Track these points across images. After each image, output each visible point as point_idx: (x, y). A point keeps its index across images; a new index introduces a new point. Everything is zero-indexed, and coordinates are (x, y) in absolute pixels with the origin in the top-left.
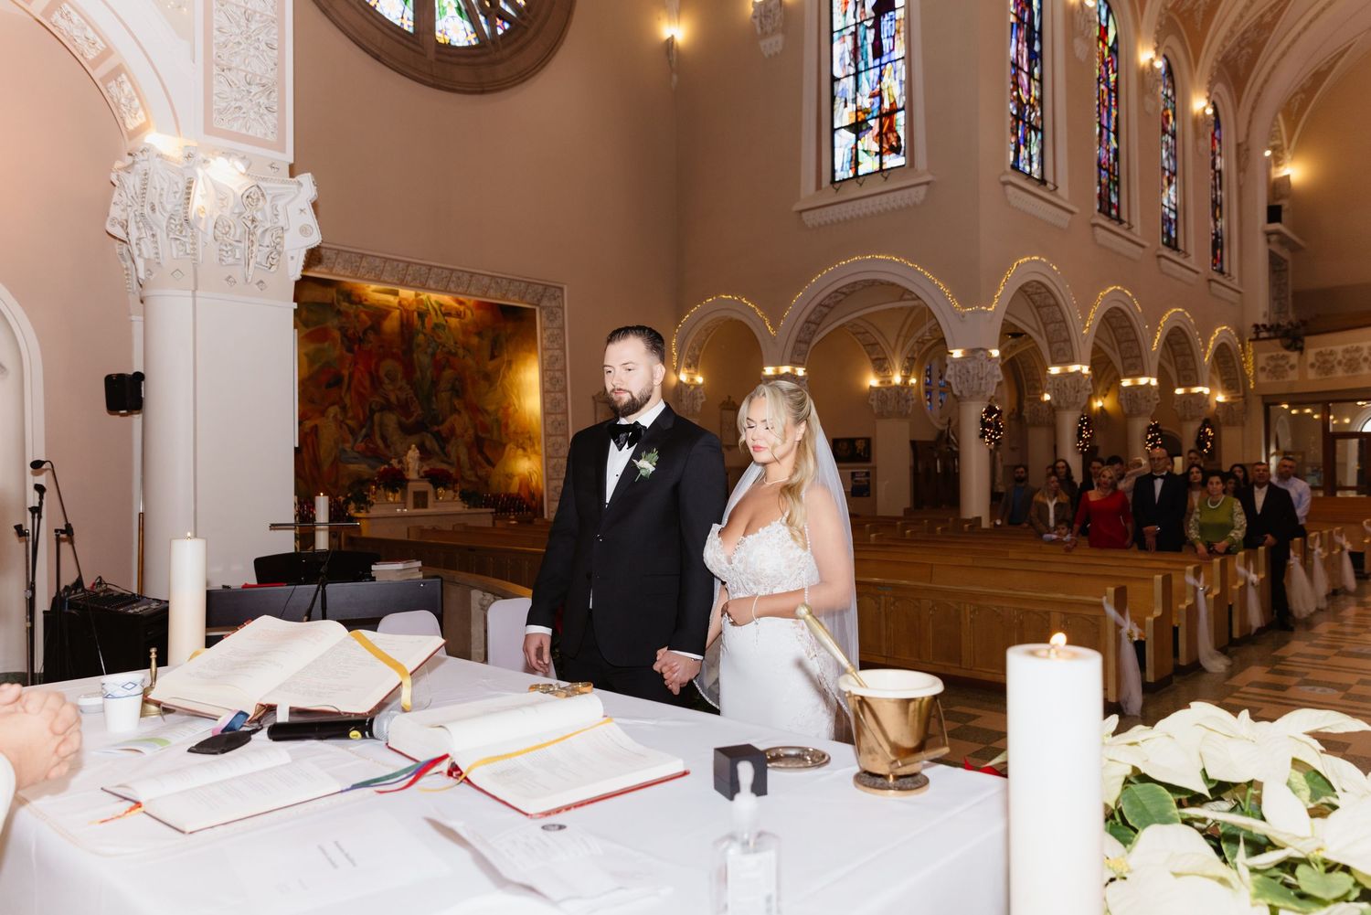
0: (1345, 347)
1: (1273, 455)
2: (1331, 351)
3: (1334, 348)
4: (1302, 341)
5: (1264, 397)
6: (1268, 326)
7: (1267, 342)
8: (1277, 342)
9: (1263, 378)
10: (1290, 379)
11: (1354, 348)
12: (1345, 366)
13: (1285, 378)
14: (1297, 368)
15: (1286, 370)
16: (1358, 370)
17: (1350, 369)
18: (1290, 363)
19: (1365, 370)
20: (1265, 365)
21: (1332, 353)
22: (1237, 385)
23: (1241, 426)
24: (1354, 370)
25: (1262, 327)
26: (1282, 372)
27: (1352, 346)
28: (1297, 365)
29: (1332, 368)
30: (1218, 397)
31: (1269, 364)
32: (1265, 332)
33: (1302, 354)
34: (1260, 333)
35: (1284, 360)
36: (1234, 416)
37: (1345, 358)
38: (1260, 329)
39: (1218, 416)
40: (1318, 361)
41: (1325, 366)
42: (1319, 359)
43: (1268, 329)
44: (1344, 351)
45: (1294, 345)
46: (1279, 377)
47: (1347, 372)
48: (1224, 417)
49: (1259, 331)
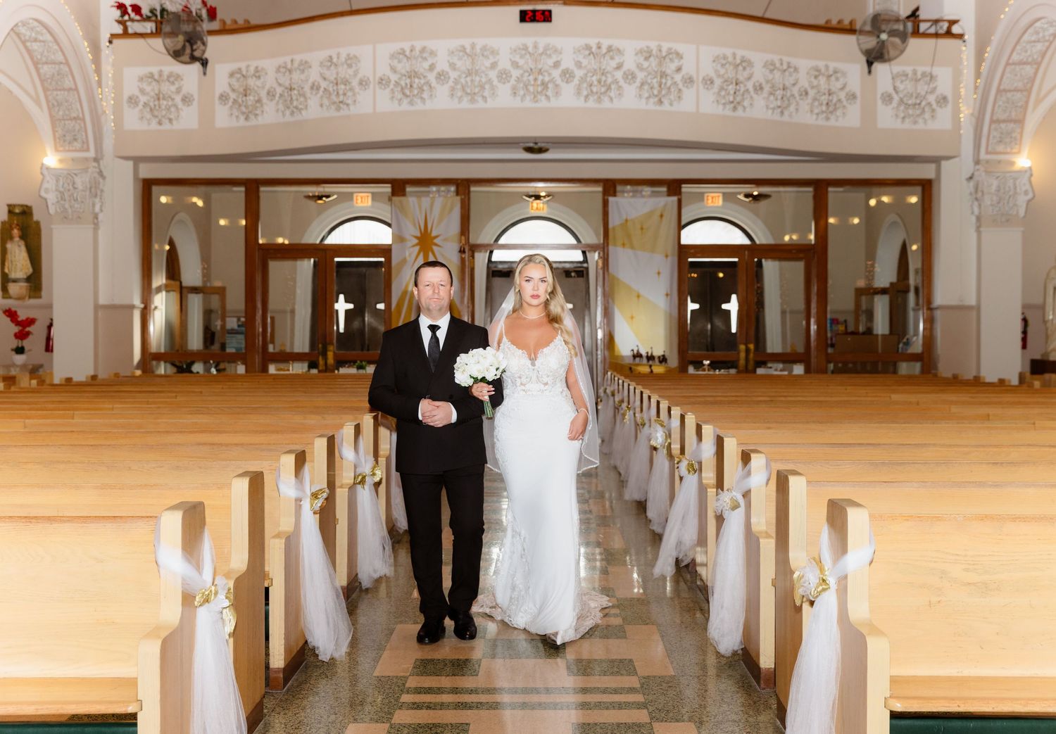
0: (280, 61)
1: (159, 290)
2: (257, 70)
3: (261, 63)
4: (204, 44)
5: (137, 160)
6: (145, 11)
7: (141, 41)
8: (158, 43)
9: (133, 120)
10: (177, 126)
11: (296, 65)
12: (281, 101)
13: (174, 122)
14: (195, 103)
15: (176, 106)
16: (302, 109)
17: (288, 108)
18: (184, 91)
19: (314, 109)
20: (137, 93)
21: (258, 74)
22: (84, 134)
23: (93, 226)
24: (295, 110)
25: (133, 10)
26: (168, 109)
27: (292, 61)
28: (196, 97)
29: (258, 105)
30: (46, 156)
31: (142, 91)
32: (138, 21)
33: (205, 74)
34: (129, 24)
35: (173, 83)
36: (76, 200)
37: (280, 85)
38: (129, 15)
39: (46, 199)
40: (233, 90)
41: (246, 100)
42: (236, 85)
43: (144, 16)
44: (278, 70)
45: (188, 51)
46: (163, 120)
47: (284, 115)
48: (58, 202)
49: (126, 17)
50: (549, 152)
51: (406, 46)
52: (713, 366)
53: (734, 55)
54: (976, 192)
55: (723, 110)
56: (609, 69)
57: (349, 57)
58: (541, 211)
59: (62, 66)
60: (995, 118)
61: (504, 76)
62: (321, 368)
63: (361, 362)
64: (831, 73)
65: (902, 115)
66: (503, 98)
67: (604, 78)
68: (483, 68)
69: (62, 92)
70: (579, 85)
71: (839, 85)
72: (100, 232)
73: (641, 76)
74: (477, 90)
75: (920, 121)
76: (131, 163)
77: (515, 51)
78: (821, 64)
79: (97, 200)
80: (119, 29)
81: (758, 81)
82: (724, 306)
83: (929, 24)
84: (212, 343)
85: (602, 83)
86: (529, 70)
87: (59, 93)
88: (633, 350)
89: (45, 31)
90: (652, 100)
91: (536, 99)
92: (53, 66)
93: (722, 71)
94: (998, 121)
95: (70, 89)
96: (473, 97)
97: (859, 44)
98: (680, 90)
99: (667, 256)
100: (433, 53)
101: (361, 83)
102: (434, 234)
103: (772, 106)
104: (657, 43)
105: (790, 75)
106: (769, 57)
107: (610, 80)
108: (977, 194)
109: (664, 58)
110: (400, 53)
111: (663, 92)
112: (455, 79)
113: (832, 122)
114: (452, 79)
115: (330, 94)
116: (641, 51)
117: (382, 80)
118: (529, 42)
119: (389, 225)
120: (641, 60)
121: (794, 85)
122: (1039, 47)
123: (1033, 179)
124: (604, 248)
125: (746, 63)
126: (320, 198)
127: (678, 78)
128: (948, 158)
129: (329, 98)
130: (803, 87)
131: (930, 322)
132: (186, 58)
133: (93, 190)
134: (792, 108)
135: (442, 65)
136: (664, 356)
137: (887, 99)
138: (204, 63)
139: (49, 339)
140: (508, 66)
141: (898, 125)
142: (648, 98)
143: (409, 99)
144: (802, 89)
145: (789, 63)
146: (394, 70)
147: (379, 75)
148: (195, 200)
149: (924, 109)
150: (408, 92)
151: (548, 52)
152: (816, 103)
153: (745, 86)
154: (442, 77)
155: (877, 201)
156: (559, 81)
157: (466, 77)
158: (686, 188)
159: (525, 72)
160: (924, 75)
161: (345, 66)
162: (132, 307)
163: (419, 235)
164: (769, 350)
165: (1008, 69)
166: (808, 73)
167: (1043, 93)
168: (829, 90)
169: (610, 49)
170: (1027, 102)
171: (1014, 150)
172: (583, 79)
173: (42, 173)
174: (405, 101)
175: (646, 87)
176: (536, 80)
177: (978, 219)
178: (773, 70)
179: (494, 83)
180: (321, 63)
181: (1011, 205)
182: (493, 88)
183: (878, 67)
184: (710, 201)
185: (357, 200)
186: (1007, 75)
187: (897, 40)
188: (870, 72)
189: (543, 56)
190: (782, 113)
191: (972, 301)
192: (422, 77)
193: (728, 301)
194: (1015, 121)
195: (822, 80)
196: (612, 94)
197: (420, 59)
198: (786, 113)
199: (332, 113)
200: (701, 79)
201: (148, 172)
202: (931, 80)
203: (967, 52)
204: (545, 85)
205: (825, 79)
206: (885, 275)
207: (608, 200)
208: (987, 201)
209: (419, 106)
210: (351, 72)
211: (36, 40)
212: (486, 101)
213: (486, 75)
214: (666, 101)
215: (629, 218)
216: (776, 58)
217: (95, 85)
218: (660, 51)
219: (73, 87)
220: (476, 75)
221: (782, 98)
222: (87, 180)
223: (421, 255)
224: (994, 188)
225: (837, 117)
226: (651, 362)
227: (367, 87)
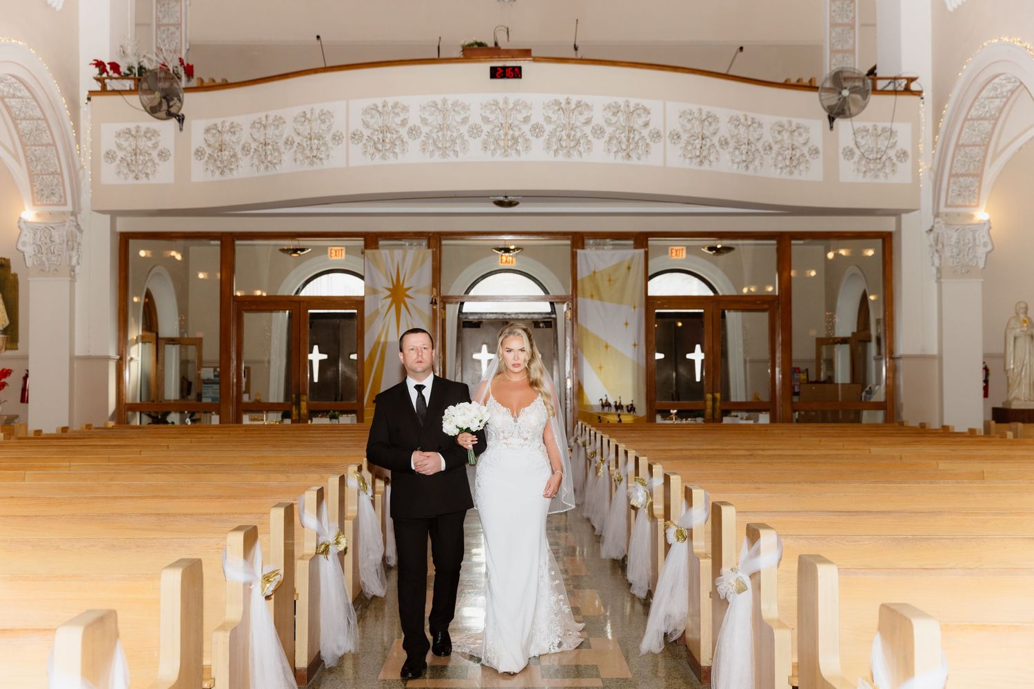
0: (255, 117)
1: (135, 342)
2: (232, 125)
3: (236, 119)
4: (180, 100)
5: (114, 214)
6: (123, 69)
7: (118, 98)
8: (135, 99)
9: (110, 174)
10: (153, 180)
11: (270, 121)
12: (255, 156)
13: (151, 177)
14: (172, 158)
15: (152, 160)
16: (276, 163)
17: (263, 162)
18: (160, 147)
19: (288, 164)
20: (114, 148)
21: (233, 129)
22: (61, 188)
23: (69, 279)
24: (269, 165)
25: (111, 69)
26: (145, 163)
27: (267, 117)
28: (172, 152)
29: (233, 160)
30: (25, 210)
31: (119, 147)
32: (116, 78)
33: (181, 129)
34: (107, 81)
35: (150, 139)
36: (53, 253)
37: (255, 140)
38: (108, 73)
39: (23, 252)
40: (209, 145)
41: (221, 155)
42: (212, 141)
43: (122, 74)
44: (253, 126)
45: (165, 107)
46: (140, 174)
47: (258, 169)
48: (35, 255)
49: (105, 75)
50: (518, 206)
51: (379, 102)
52: (681, 415)
53: (700, 111)
54: (937, 244)
55: (690, 164)
56: (578, 124)
57: (322, 113)
58: (511, 264)
59: (40, 122)
60: (954, 172)
61: (475, 131)
62: (294, 418)
63: (334, 411)
64: (794, 128)
65: (864, 169)
66: (474, 152)
67: (573, 133)
68: (454, 124)
69: (41, 148)
70: (549, 140)
71: (802, 140)
72: (77, 284)
73: (609, 131)
74: (448, 145)
75: (881, 174)
76: (108, 217)
77: (486, 106)
78: (784, 120)
79: (74, 253)
80: (97, 86)
81: (723, 136)
82: (689, 356)
83: (887, 82)
84: (189, 392)
85: (571, 138)
86: (500, 125)
87: (37, 148)
88: (601, 400)
89: (22, 87)
90: (620, 155)
91: (506, 153)
92: (32, 122)
93: (689, 126)
94: (957, 175)
95: (48, 144)
96: (444, 151)
97: (821, 100)
98: (648, 144)
99: (635, 308)
100: (405, 109)
101: (334, 138)
102: (406, 286)
103: (737, 160)
104: (625, 99)
105: (755, 131)
106: (735, 113)
107: (579, 135)
108: (938, 245)
109: (632, 113)
110: (372, 109)
111: (631, 147)
112: (427, 134)
113: (796, 176)
114: (424, 134)
115: (304, 149)
116: (609, 107)
117: (354, 135)
118: (500, 97)
119: (362, 277)
120: (609, 115)
121: (758, 139)
122: (997, 102)
123: (991, 231)
124: (572, 299)
125: (711, 118)
126: (295, 251)
127: (645, 132)
128: (908, 211)
129: (302, 153)
130: (766, 142)
131: (893, 371)
132: (163, 114)
133: (70, 243)
134: (757, 162)
135: (414, 120)
136: (632, 405)
137: (849, 153)
138: (181, 119)
139: (24, 390)
140: (479, 121)
141: (860, 179)
142: (616, 152)
143: (381, 154)
144: (766, 144)
145: (753, 119)
146: (366, 125)
147: (352, 129)
148: (173, 253)
149: (884, 163)
150: (380, 147)
151: (518, 108)
152: (780, 158)
153: (711, 140)
154: (413, 132)
155: (835, 254)
156: (529, 136)
157: (438, 132)
158: (652, 242)
159: (495, 127)
160: (884, 130)
161: (319, 122)
162: (108, 358)
163: (391, 287)
164: (733, 399)
165: (967, 124)
166: (771, 129)
167: (1000, 147)
168: (793, 145)
169: (579, 104)
170: (985, 157)
171: (973, 204)
172: (552, 134)
173: (19, 227)
174: (378, 156)
175: (614, 142)
176: (506, 134)
177: (939, 270)
178: (739, 125)
179: (465, 138)
180: (296, 119)
181: (970, 256)
182: (464, 142)
183: (839, 122)
184: (674, 254)
185: (331, 253)
186: (966, 130)
187: (858, 97)
188: (831, 128)
189: (514, 112)
190: (747, 167)
191: (935, 352)
192: (394, 132)
193: (693, 351)
194: (974, 176)
195: (786, 135)
196: (581, 149)
197: (392, 115)
198: (751, 167)
199: (306, 167)
200: (668, 134)
201: (125, 225)
202: (891, 136)
203: (925, 108)
204: (515, 140)
205: (788, 134)
206: (846, 325)
207: (576, 252)
208: (947, 253)
209: (391, 160)
210: (324, 127)
211: (14, 96)
212: (457, 156)
213: (457, 130)
214: (634, 155)
215: (597, 271)
216: (741, 114)
217: (73, 141)
218: (628, 106)
219: (51, 142)
220: (447, 130)
221: (747, 153)
222: (65, 233)
223: (394, 306)
224: (954, 240)
225: (801, 171)
226: (619, 412)
227: (340, 142)
